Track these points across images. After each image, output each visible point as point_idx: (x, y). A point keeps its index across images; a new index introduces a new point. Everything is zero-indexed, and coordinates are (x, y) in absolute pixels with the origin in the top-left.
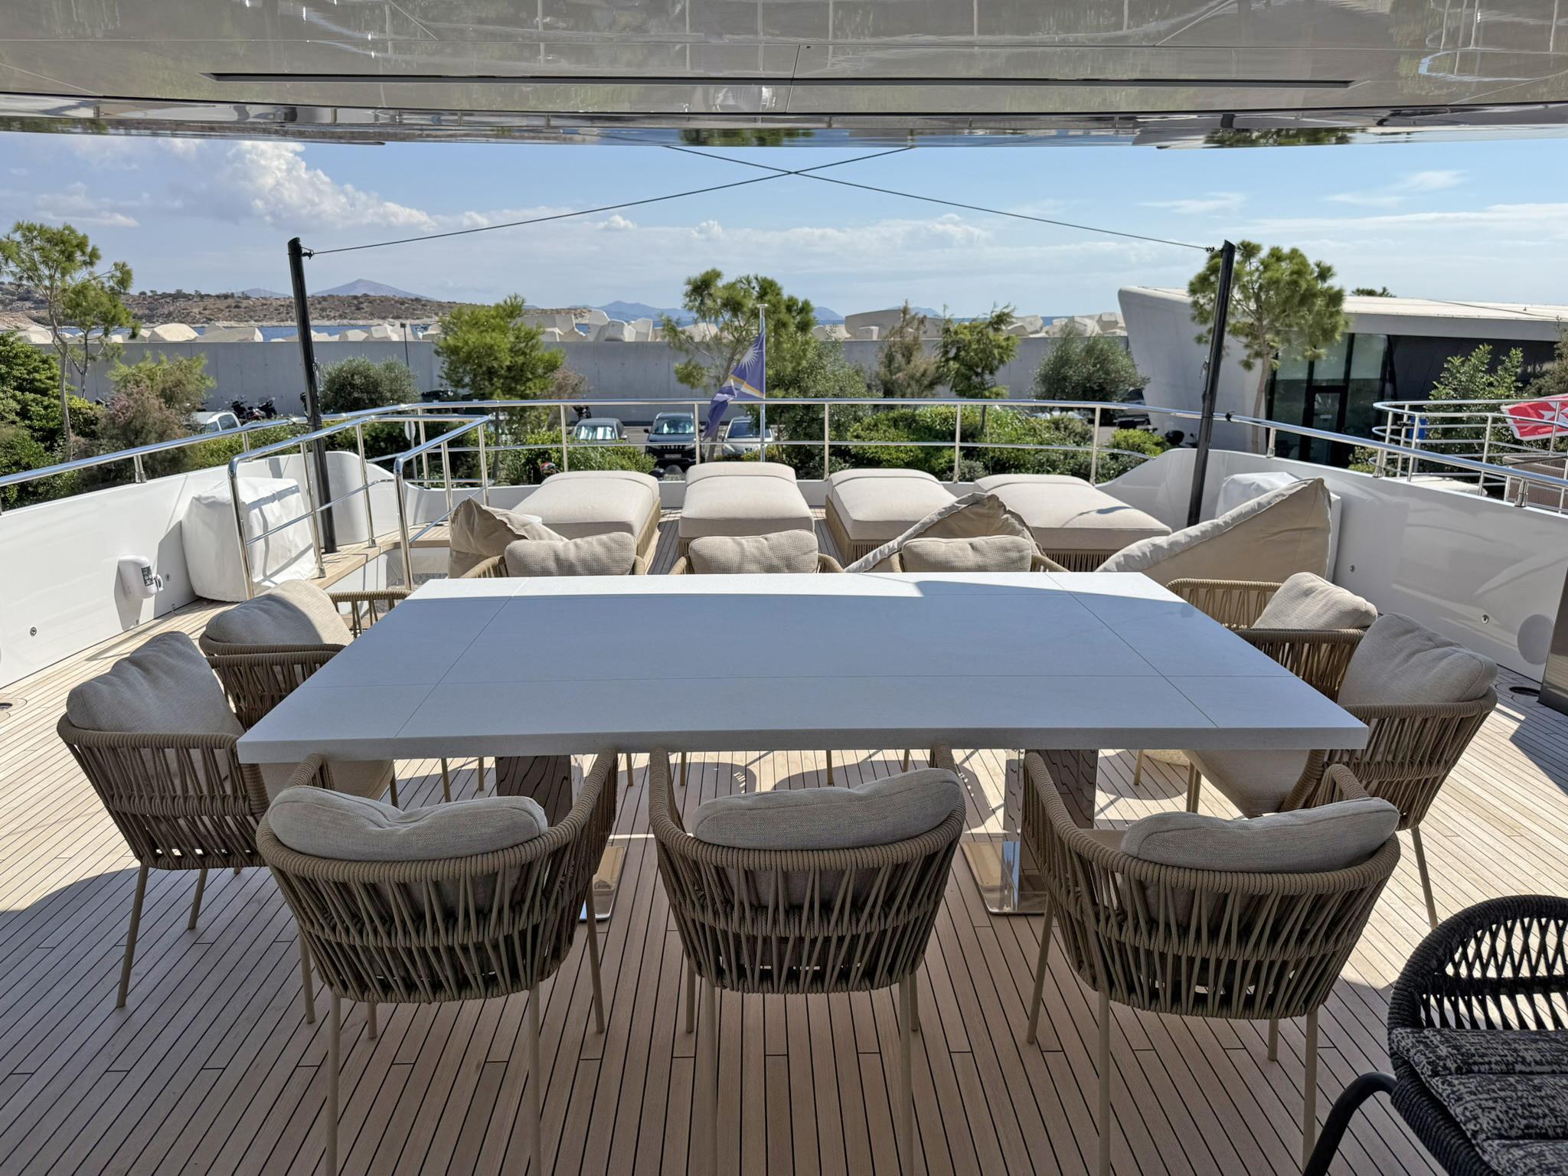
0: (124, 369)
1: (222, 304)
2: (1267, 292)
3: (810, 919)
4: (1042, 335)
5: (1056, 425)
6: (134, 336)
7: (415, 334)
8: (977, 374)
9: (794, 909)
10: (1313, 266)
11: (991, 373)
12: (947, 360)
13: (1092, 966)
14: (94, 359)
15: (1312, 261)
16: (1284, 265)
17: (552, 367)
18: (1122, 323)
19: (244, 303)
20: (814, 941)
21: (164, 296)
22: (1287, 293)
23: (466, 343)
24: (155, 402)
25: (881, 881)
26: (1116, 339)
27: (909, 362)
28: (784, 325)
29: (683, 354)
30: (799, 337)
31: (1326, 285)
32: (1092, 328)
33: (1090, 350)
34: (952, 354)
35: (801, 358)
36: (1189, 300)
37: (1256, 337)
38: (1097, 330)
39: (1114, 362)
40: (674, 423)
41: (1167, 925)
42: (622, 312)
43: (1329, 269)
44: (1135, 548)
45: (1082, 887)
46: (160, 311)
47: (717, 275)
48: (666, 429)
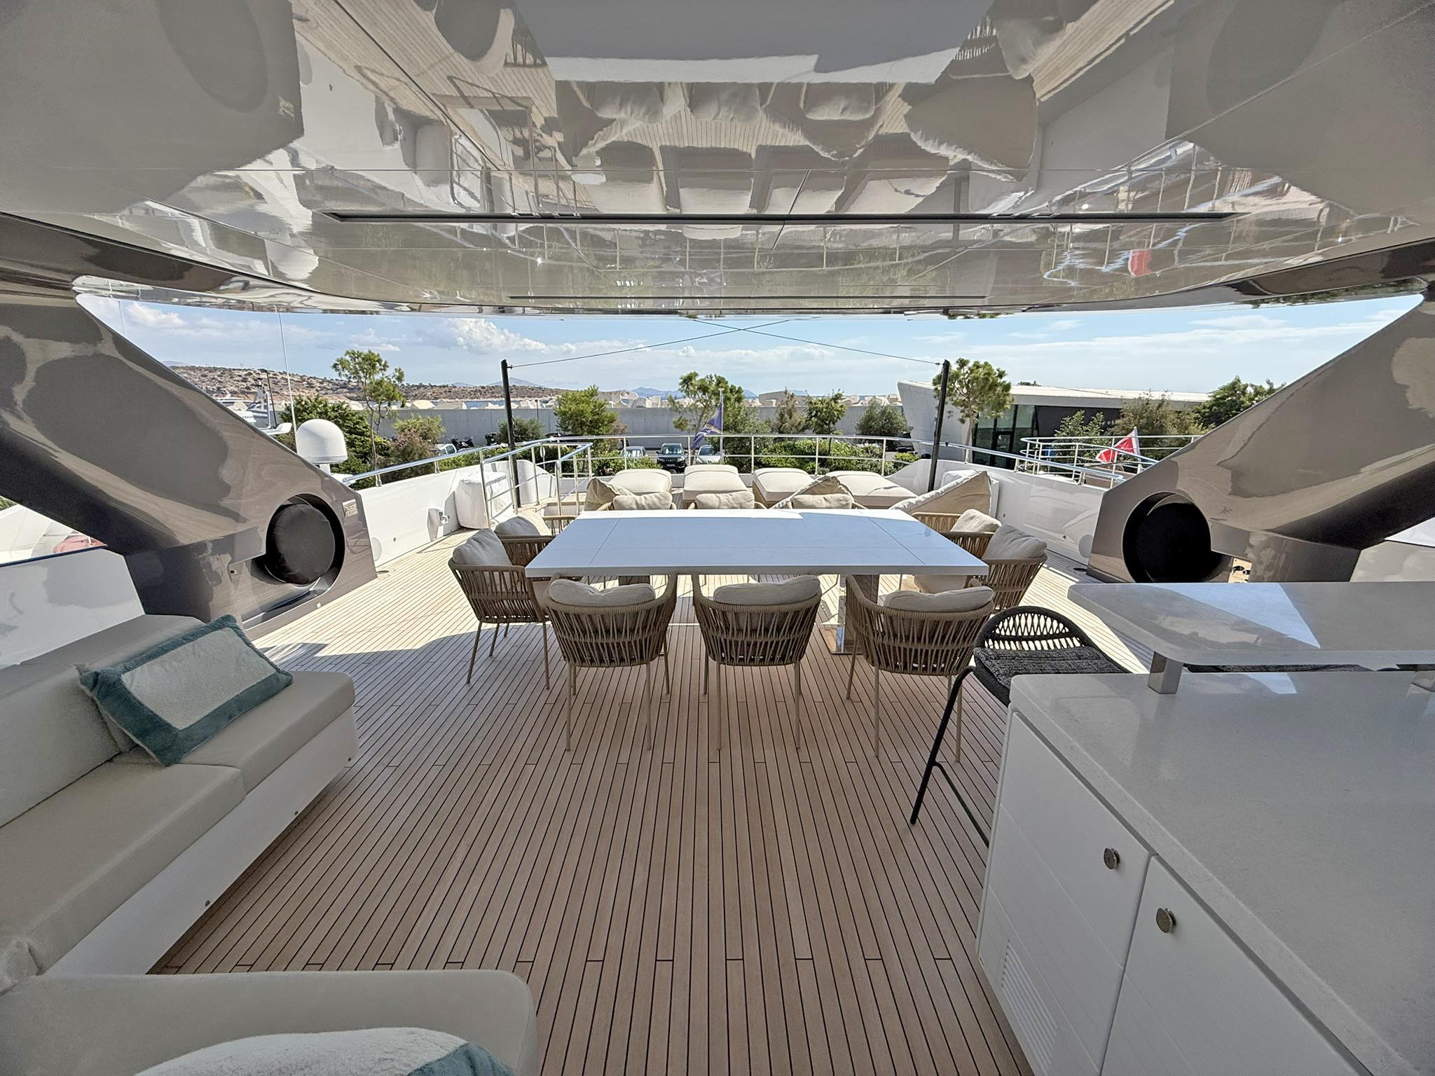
0: (401, 423)
1: (442, 390)
2: (972, 384)
3: (760, 634)
4: (860, 405)
5: (867, 450)
6: (403, 406)
7: (542, 405)
8: (826, 424)
9: (754, 631)
10: (995, 371)
11: (834, 423)
12: (811, 417)
13: (872, 657)
14: (383, 417)
15: (995, 368)
16: (981, 370)
17: (612, 420)
18: (900, 400)
19: (453, 390)
20: (761, 643)
21: (413, 386)
22: (982, 384)
23: (570, 409)
24: (418, 439)
25: (789, 618)
26: (896, 408)
27: (790, 418)
28: (729, 399)
29: (677, 414)
30: (737, 404)
31: (1002, 380)
32: (885, 402)
33: (883, 413)
34: (813, 414)
35: (737, 415)
36: (934, 387)
37: (966, 407)
38: (887, 403)
39: (896, 419)
40: (672, 449)
41: (901, 636)
42: (645, 393)
43: (1004, 372)
44: (900, 504)
45: (868, 624)
46: (411, 394)
47: (696, 375)
48: (667, 452)
